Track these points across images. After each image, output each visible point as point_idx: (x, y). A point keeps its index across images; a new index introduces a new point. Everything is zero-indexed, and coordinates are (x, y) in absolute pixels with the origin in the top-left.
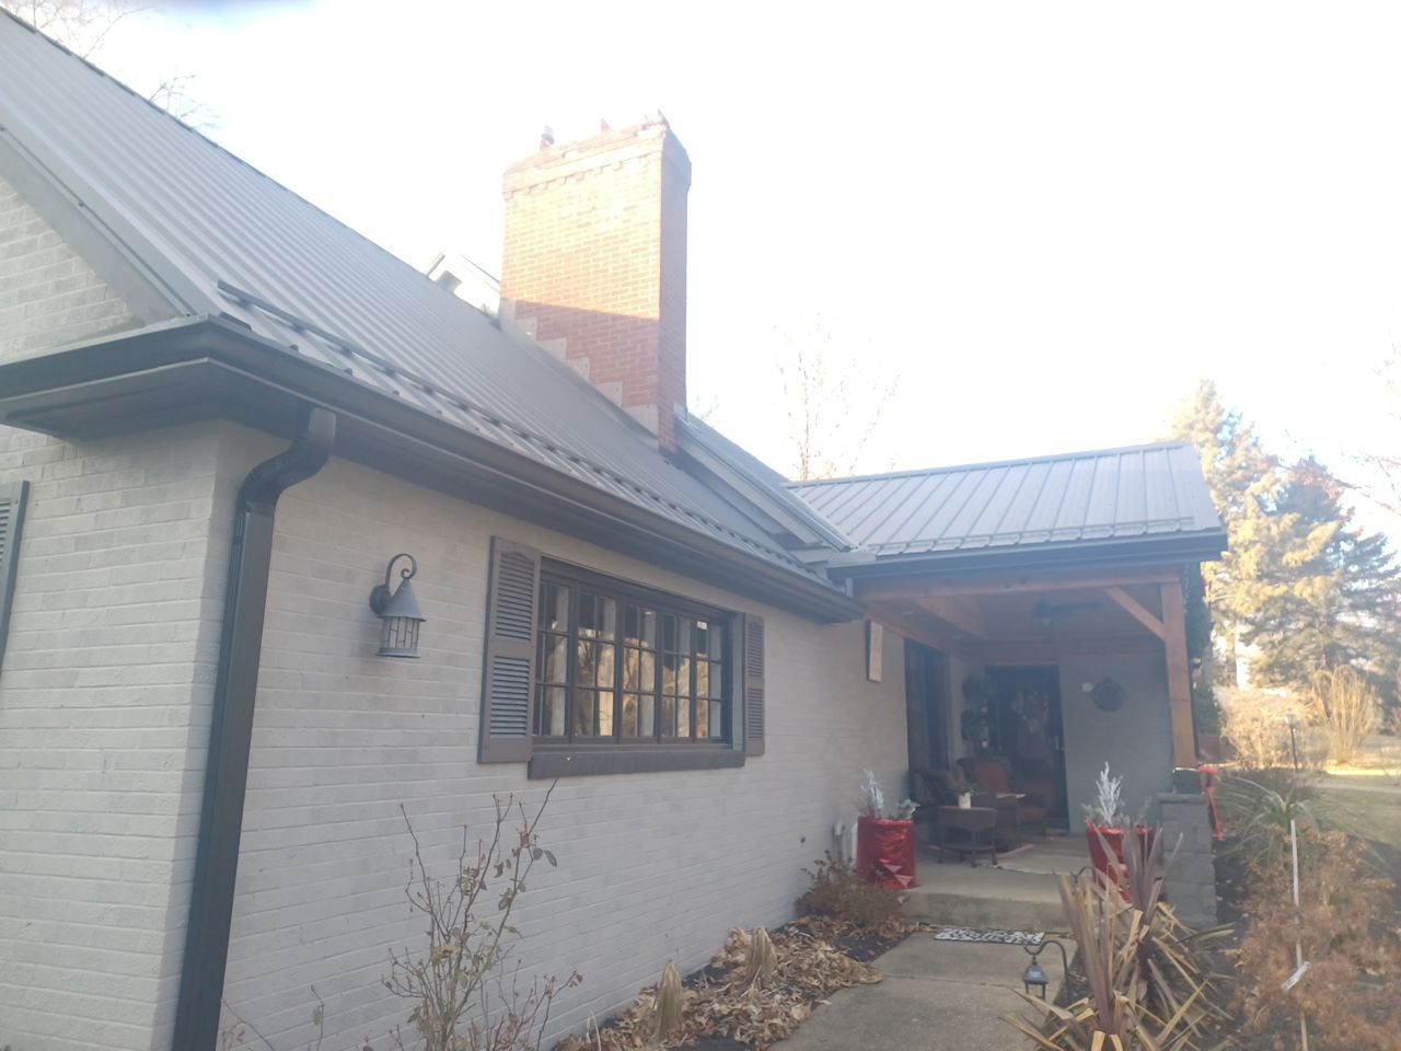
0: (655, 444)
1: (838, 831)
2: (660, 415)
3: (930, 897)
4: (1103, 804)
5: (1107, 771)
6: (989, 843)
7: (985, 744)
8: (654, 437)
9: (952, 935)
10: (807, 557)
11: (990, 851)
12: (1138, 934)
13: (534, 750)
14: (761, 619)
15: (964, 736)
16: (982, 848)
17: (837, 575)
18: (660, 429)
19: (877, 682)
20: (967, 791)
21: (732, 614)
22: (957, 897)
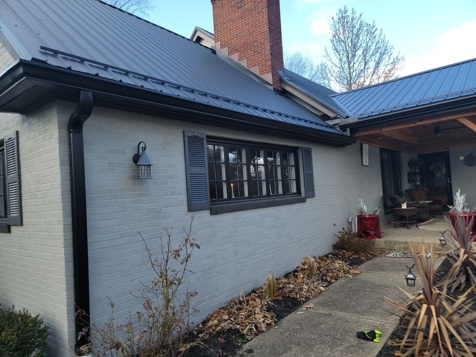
0: (271, 88)
1: (350, 221)
2: (273, 76)
3: (385, 242)
4: (457, 205)
5: (459, 192)
6: (415, 220)
7: (418, 183)
8: (272, 85)
9: (393, 255)
10: (331, 123)
11: (415, 223)
12: (463, 257)
13: (211, 205)
14: (311, 148)
15: (409, 181)
16: (411, 222)
17: (343, 128)
18: (273, 82)
19: (367, 166)
20: (405, 202)
21: (298, 148)
22: (396, 241)
